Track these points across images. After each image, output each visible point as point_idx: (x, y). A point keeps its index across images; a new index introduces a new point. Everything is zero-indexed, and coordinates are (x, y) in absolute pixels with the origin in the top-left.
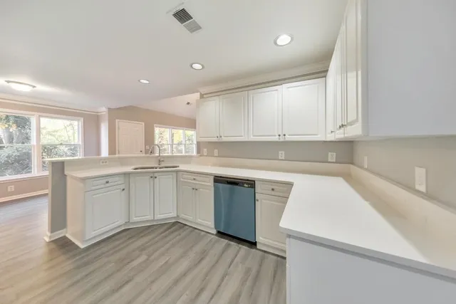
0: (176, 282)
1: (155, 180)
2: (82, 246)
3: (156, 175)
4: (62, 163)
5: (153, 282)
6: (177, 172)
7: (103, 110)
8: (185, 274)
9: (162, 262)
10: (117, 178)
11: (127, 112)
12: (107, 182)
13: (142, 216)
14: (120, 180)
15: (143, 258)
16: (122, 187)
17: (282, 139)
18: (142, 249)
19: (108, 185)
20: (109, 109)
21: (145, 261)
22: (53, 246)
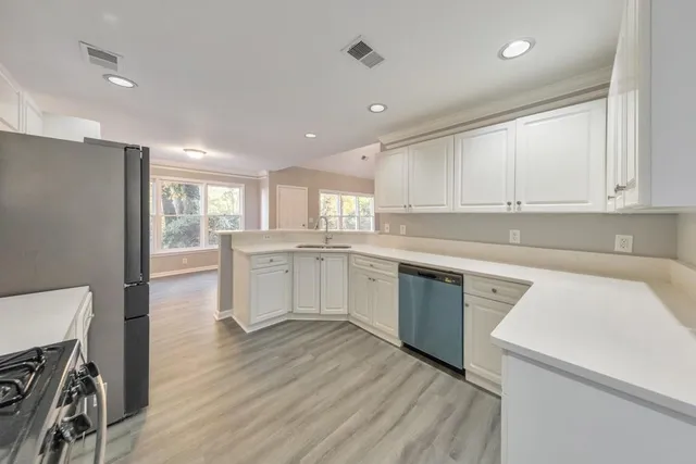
0: (347, 395)
1: (323, 263)
2: (248, 331)
3: (322, 256)
4: (230, 236)
5: (320, 387)
6: (349, 254)
7: (264, 173)
8: (357, 389)
9: (331, 366)
10: (280, 257)
11: (288, 175)
12: (271, 261)
13: (307, 308)
14: (283, 260)
15: (308, 357)
16: (286, 268)
17: (514, 209)
18: (307, 347)
19: (272, 264)
20: (270, 172)
21: (311, 361)
22: (222, 325)
